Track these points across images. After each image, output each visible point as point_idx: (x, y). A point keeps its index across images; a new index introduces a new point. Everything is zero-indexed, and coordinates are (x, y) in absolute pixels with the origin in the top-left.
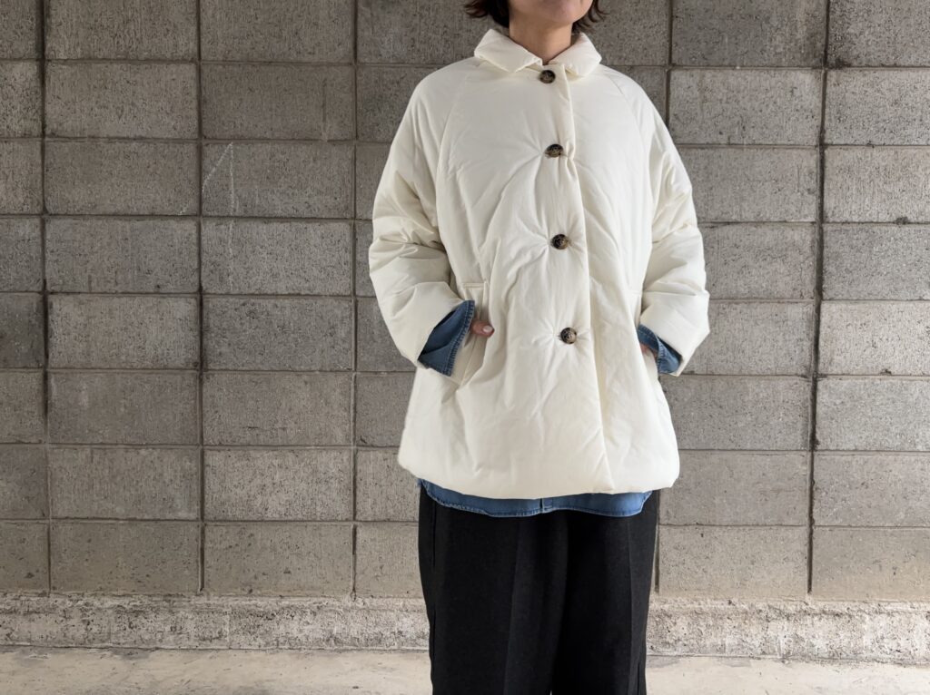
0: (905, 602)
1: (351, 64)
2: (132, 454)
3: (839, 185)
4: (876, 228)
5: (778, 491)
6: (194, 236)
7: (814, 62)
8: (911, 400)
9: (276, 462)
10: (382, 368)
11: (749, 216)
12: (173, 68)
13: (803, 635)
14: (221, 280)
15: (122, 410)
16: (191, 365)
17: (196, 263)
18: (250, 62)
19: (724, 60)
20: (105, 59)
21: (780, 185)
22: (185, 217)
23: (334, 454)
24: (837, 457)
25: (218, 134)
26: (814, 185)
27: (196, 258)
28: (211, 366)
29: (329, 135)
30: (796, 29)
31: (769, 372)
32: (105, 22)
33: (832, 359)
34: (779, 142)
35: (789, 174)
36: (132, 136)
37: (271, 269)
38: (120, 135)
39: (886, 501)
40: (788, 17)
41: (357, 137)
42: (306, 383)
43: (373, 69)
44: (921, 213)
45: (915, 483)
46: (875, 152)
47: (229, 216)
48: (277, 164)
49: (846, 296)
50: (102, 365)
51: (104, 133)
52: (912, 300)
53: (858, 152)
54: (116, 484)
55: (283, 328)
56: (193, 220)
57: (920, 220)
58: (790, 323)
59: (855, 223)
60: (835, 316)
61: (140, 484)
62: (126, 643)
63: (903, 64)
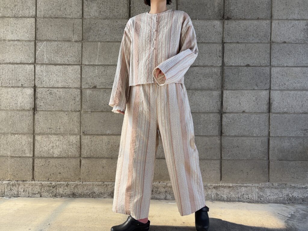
0: (251, 183)
1: (81, 18)
2: (13, 136)
3: (228, 55)
4: (240, 68)
5: (211, 148)
6: (33, 70)
7: (220, 18)
8: (252, 120)
9: (57, 139)
10: (90, 110)
11: (201, 64)
12: (28, 19)
13: (219, 194)
14: (41, 83)
15: (10, 122)
16: (32, 109)
17: (34, 78)
18: (51, 18)
19: (193, 17)
20: (8, 17)
21: (211, 55)
22: (30, 64)
23: (75, 136)
24: (229, 138)
25: (41, 39)
26: (221, 55)
27: (34, 76)
28: (38, 109)
29: (75, 39)
30: (215, 8)
31: (208, 112)
32: (9, 6)
33: (227, 108)
34: (210, 42)
35: (213, 51)
36: (15, 39)
37: (57, 80)
38: (12, 39)
39: (244, 152)
40: (212, 5)
41: (83, 40)
42: (66, 114)
43: (88, 20)
44: (253, 63)
45: (253, 146)
46: (239, 45)
47: (44, 64)
48: (59, 48)
49: (231, 88)
50: (5, 109)
51: (7, 39)
52: (251, 90)
53: (234, 45)
54: (8, 145)
55: (60, 97)
56: (33, 64)
57: (253, 65)
58: (214, 97)
59: (233, 66)
60: (228, 94)
61: (15, 146)
62: (9, 195)
63: (247, 18)
